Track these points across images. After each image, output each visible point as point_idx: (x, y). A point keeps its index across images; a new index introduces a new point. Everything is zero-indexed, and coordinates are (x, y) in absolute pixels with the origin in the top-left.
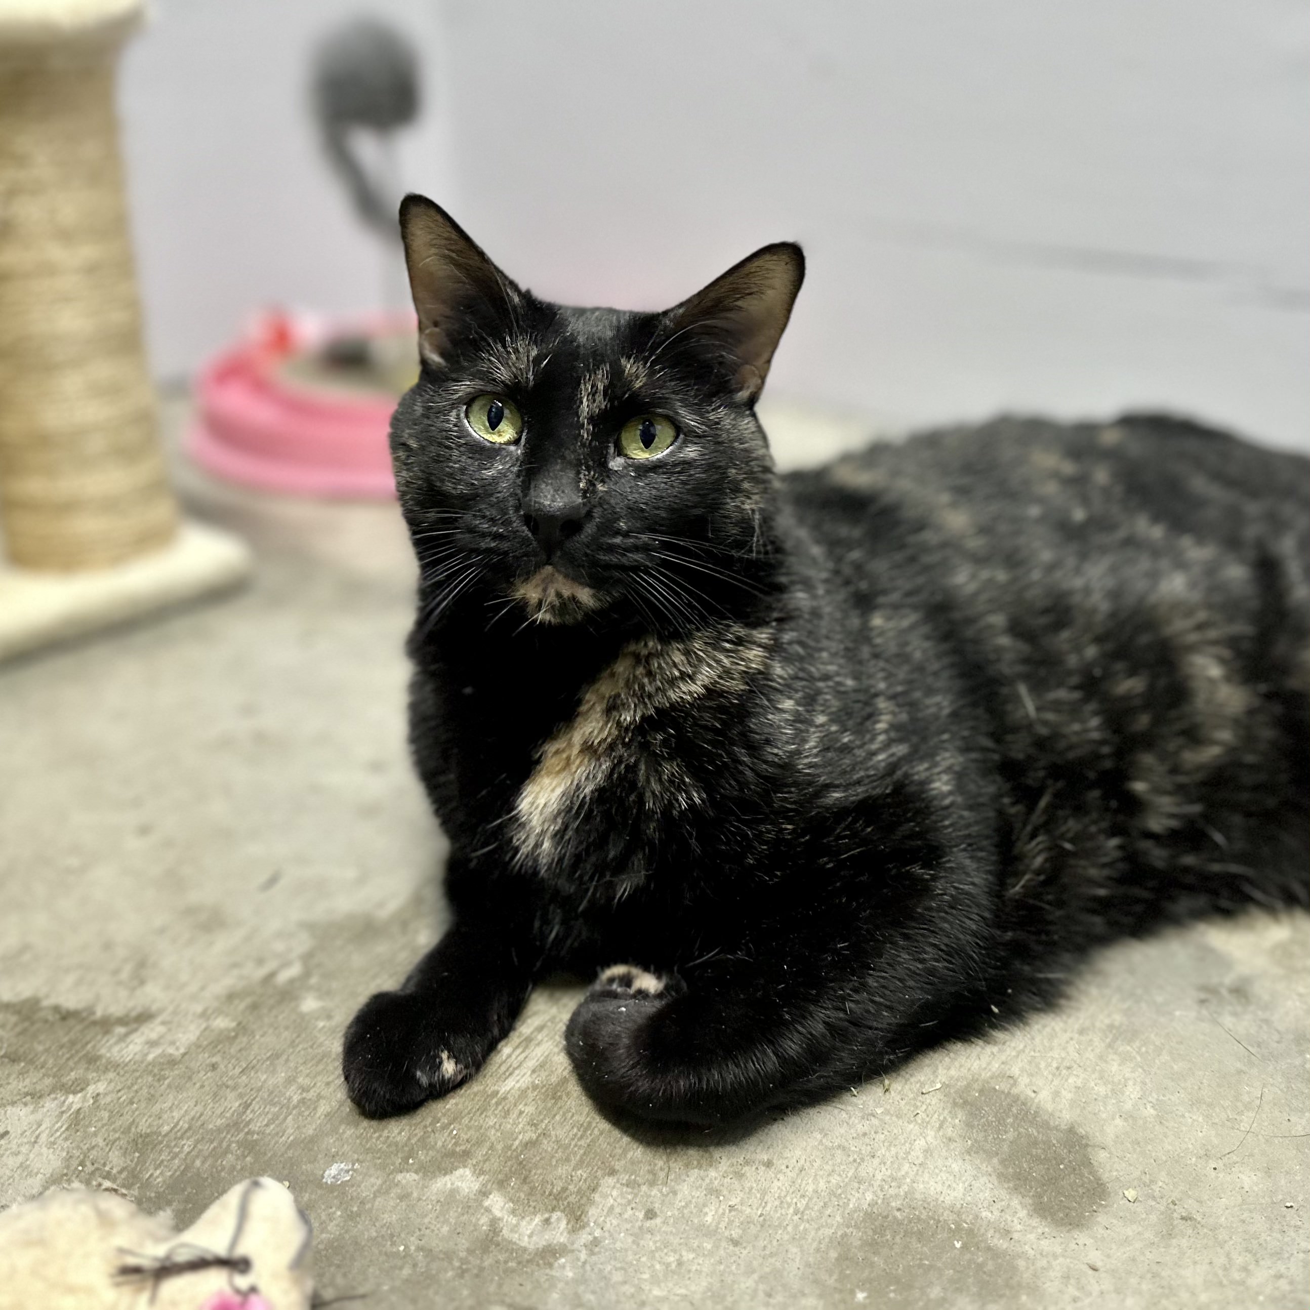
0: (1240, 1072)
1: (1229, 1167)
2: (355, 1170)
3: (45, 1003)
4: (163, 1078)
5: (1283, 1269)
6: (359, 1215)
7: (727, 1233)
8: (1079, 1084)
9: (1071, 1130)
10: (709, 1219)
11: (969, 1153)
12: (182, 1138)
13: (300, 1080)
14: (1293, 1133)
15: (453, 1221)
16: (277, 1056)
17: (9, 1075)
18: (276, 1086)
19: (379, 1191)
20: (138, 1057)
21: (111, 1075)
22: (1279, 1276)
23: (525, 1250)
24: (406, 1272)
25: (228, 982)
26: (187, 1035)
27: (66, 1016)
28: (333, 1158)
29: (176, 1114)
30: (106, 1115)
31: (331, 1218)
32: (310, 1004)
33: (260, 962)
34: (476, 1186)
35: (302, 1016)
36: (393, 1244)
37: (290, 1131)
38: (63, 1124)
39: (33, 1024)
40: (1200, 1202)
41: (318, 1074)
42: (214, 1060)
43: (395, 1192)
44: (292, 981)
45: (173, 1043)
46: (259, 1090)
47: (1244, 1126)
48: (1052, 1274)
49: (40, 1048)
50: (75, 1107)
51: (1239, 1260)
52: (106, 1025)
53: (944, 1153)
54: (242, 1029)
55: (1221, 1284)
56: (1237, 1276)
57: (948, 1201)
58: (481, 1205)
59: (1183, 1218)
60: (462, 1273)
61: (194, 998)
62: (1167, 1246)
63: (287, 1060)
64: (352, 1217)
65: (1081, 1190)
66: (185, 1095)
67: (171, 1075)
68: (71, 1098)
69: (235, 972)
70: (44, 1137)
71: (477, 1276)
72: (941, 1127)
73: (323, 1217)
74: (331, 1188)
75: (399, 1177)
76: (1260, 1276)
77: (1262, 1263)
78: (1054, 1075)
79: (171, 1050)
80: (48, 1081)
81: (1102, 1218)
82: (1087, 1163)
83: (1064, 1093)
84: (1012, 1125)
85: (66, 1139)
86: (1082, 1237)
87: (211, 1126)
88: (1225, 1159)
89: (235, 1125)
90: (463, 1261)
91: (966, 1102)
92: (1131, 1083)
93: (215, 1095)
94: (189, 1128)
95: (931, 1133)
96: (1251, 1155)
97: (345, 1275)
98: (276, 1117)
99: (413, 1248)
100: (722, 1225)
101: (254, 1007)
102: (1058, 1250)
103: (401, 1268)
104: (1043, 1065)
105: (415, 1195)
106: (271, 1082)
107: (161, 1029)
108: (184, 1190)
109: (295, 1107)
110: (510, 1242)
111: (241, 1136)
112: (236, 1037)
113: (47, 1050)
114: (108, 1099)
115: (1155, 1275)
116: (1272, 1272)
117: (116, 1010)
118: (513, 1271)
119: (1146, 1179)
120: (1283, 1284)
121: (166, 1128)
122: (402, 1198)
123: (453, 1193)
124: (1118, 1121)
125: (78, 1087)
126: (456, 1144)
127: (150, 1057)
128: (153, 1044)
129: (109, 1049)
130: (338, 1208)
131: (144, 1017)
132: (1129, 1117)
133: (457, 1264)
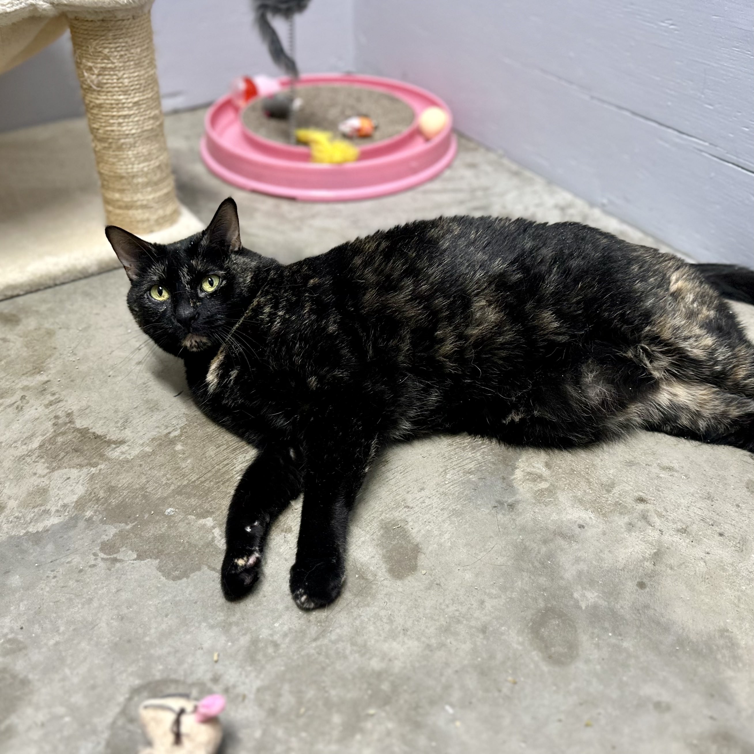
0: (491, 537)
1: (464, 570)
2: (176, 512)
3: (90, 431)
4: (123, 467)
5: (460, 609)
6: (172, 527)
7: (285, 556)
8: (430, 529)
9: (417, 545)
10: (281, 550)
11: (377, 545)
12: (124, 490)
13: (167, 476)
14: (495, 564)
15: (201, 535)
16: (163, 465)
17: (74, 457)
18: (159, 476)
19: (181, 520)
20: (117, 458)
21: (107, 463)
22: (457, 610)
23: (220, 549)
24: (181, 549)
25: (154, 433)
26: (136, 452)
27: (97, 437)
28: (170, 506)
29: (124, 481)
30: (102, 477)
31: (163, 526)
32: (179, 447)
33: (167, 427)
34: (212, 524)
35: (175, 451)
36: (180, 539)
37: (159, 494)
38: (88, 478)
39: (85, 438)
40: (446, 580)
41: (174, 474)
42: (141, 463)
43: (187, 521)
44: (175, 437)
45: (130, 454)
46: (153, 477)
47: (479, 557)
48: (382, 592)
49: (86, 448)
50: (93, 472)
51: (447, 602)
52: (109, 443)
53: (369, 544)
54: (154, 452)
55: (436, 609)
56: (443, 607)
57: (362, 560)
58: (211, 531)
59: (437, 584)
60: (198, 552)
61: (141, 438)
62: (426, 592)
63: (165, 467)
64: (170, 527)
65: (408, 567)
66: (129, 474)
67: (126, 466)
68: (92, 469)
69: (157, 429)
70: (81, 481)
71: (202, 554)
72: (373, 535)
73: (161, 526)
74: (167, 516)
75: (189, 517)
76: (452, 608)
77: (454, 605)
78: (423, 524)
79: (128, 457)
80: (86, 461)
81: (409, 578)
82: (416, 558)
83: (422, 531)
84: (398, 539)
85: (88, 483)
86: (399, 583)
87: (134, 487)
88: (465, 568)
89: (142, 488)
90: (200, 549)
91: (386, 528)
92: (448, 532)
93: (139, 476)
94: (127, 487)
95: (368, 536)
96: (475, 568)
97: (162, 546)
98: (156, 487)
99: (185, 541)
100: (285, 553)
101: (160, 445)
102: (389, 585)
103: (180, 547)
104: (420, 520)
105: (192, 524)
106: (158, 474)
107: (127, 448)
108: (120, 508)
109: (163, 485)
110: (216, 545)
111: (143, 492)
112: (150, 456)
113: (88, 449)
114: (104, 471)
115: (416, 600)
116: (456, 609)
117: (114, 438)
118: (214, 555)
119: (433, 568)
120: (457, 614)
121: (120, 485)
122: (187, 524)
123: (205, 525)
124: (435, 546)
125: (95, 465)
126: (211, 508)
127: (121, 458)
128: (123, 453)
129: (109, 452)
130: (167, 523)
131: (122, 442)
132: (440, 545)
133: (197, 549)
